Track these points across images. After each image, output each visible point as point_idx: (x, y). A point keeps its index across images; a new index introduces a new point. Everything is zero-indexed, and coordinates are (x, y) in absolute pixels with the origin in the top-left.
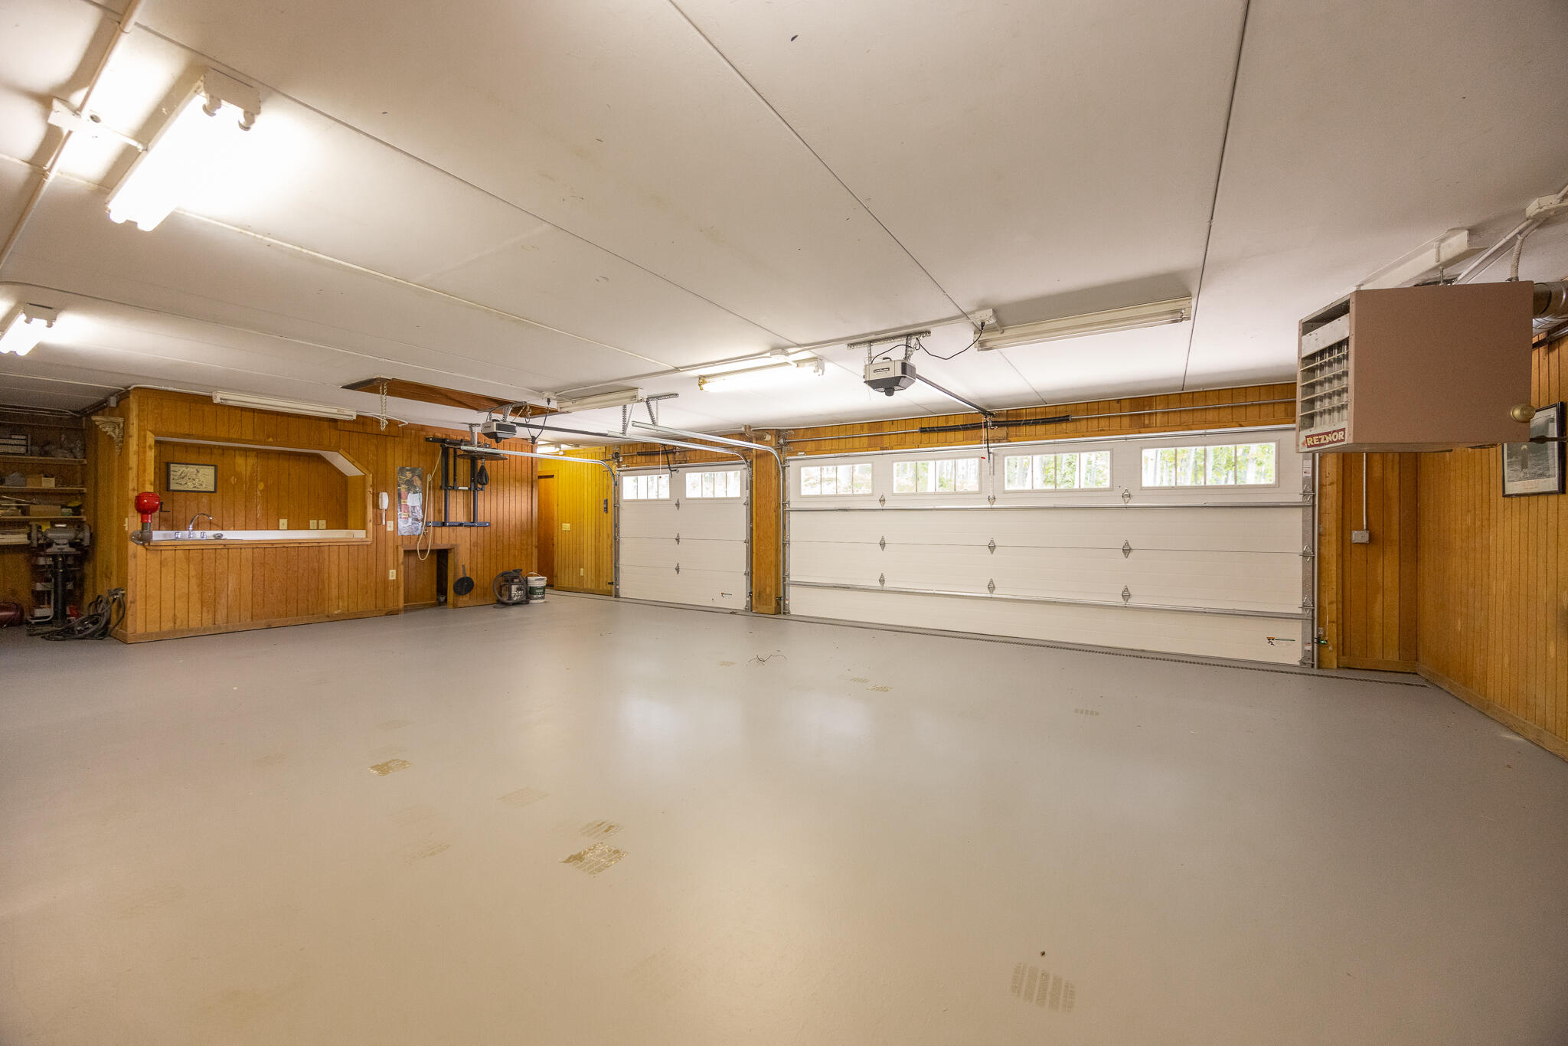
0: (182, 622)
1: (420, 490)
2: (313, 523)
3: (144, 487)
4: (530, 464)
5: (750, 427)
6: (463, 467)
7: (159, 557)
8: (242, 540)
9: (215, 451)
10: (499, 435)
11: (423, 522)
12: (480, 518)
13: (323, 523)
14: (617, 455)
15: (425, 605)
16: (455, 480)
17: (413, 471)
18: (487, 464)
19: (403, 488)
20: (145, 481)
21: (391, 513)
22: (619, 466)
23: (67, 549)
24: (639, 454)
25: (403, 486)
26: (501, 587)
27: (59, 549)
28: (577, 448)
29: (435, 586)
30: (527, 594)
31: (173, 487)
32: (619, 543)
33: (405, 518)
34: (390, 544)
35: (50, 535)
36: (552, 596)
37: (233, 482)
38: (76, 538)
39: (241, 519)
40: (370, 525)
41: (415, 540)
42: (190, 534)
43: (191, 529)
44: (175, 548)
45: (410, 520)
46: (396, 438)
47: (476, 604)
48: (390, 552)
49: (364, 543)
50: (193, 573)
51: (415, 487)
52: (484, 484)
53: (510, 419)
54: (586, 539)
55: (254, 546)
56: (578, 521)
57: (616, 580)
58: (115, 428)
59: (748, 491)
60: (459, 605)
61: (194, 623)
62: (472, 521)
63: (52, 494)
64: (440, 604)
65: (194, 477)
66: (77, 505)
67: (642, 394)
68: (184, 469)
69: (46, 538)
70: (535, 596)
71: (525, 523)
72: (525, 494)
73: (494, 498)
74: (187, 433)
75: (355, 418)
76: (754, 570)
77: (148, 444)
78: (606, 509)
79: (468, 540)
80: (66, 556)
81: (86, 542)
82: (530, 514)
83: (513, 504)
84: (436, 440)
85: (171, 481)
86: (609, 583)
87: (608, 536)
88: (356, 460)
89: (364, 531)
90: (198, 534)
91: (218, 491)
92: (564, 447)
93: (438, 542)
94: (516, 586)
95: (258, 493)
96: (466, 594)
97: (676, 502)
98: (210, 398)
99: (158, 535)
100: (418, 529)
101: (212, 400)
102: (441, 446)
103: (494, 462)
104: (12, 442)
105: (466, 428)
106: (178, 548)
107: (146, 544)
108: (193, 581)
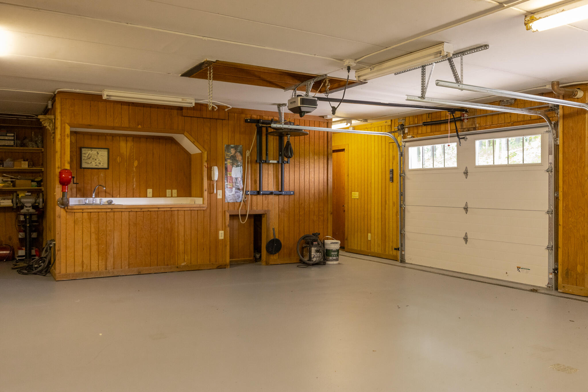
0: (87, 266)
1: (241, 164)
2: (168, 192)
3: (64, 165)
4: (326, 138)
5: (558, 83)
6: (273, 143)
7: (73, 218)
8: (122, 205)
9: (108, 138)
10: (303, 109)
11: (243, 191)
12: (286, 188)
13: (175, 191)
14: (402, 127)
15: (245, 261)
16: (267, 154)
17: (236, 148)
18: (292, 139)
19: (229, 162)
20: (65, 161)
21: (220, 184)
22: (404, 137)
23: (31, 210)
24: (425, 124)
25: (229, 161)
26: (303, 248)
27: (27, 210)
28: (366, 123)
29: (252, 245)
30: (324, 255)
31: (84, 165)
32: (404, 211)
33: (230, 188)
34: (220, 210)
35: (22, 200)
36: (345, 258)
37: (119, 161)
38: (35, 203)
39: (123, 190)
40: (206, 194)
41: (238, 206)
42: (93, 200)
43: (94, 196)
44: (82, 211)
45: (234, 189)
46: (224, 121)
47: (282, 262)
48: (220, 216)
49: (201, 209)
50: (93, 230)
51: (237, 161)
52: (290, 157)
53: (311, 95)
54: (373, 207)
55: (130, 209)
56: (366, 189)
57: (402, 246)
58: (50, 123)
59: (552, 157)
60: (271, 263)
61: (94, 268)
62: (280, 190)
63: (28, 173)
64: (257, 260)
65: (96, 157)
66: (40, 180)
67: (449, 49)
68: (90, 152)
69: (20, 202)
70: (331, 258)
71: (322, 191)
72: (321, 165)
73: (297, 169)
74: (89, 124)
75: (194, 105)
76: (560, 244)
77: (66, 133)
78: (392, 179)
79: (277, 206)
80: (31, 215)
81: (41, 206)
82: (326, 184)
83: (312, 175)
84: (253, 121)
85: (83, 161)
86: (395, 249)
87: (394, 203)
88: (196, 141)
89: (202, 199)
90: (98, 200)
91: (110, 168)
92: (354, 122)
93: (255, 208)
94: (315, 248)
95: (134, 169)
96: (275, 253)
97: (464, 170)
98: (101, 96)
99: (73, 201)
100: (239, 197)
101: (102, 97)
102: (256, 126)
103: (297, 138)
104: (6, 138)
105: (275, 109)
106: (84, 211)
107: (66, 208)
108: (94, 236)
